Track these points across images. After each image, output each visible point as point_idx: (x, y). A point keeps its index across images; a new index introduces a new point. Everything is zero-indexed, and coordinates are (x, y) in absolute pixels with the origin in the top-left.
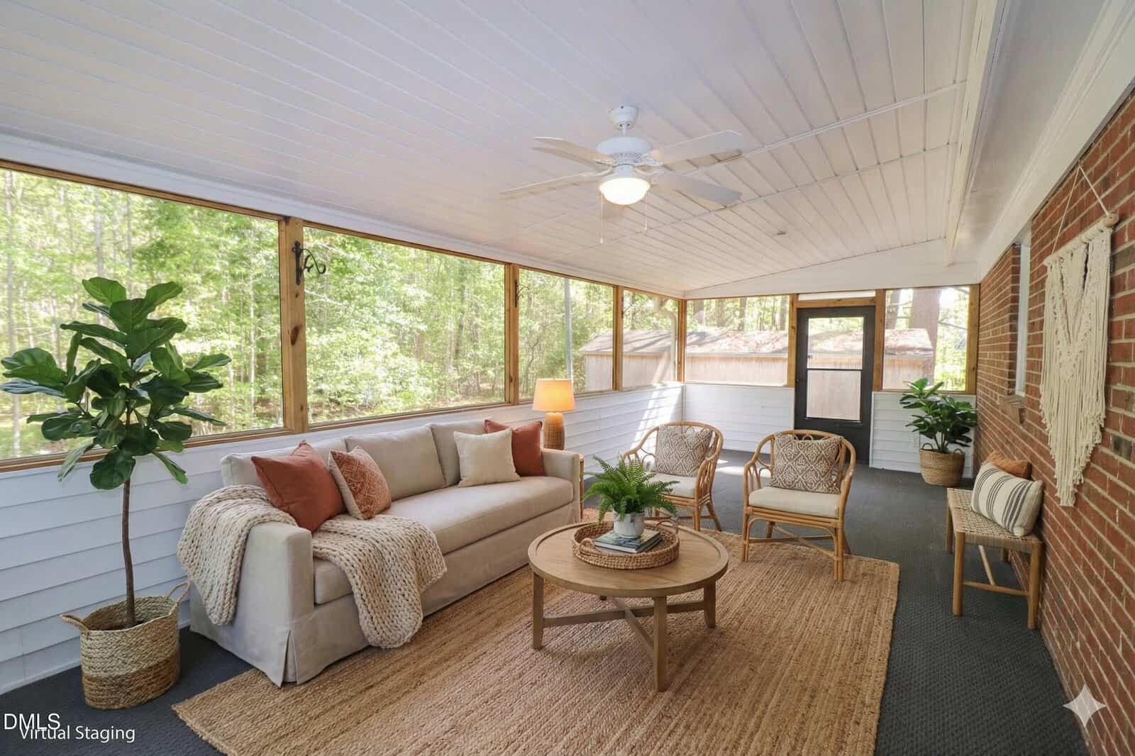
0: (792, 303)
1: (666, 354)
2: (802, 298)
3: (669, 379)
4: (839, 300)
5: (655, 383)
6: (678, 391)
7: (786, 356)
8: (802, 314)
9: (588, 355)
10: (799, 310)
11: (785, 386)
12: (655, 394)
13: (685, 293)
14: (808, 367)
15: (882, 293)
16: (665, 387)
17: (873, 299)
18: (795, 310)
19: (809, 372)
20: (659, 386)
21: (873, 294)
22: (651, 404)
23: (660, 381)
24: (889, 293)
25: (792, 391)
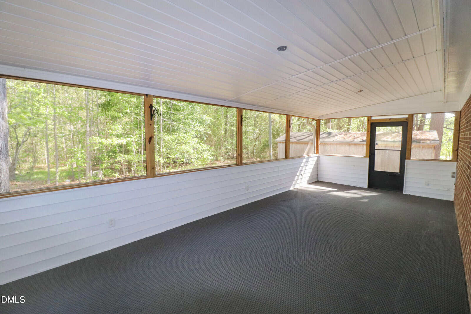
0: (369, 120)
1: (310, 142)
2: (373, 118)
3: (312, 154)
4: (390, 119)
5: (305, 155)
6: (316, 158)
7: (365, 143)
8: (373, 126)
9: (279, 142)
10: (372, 124)
11: (365, 157)
12: (305, 160)
13: (320, 116)
14: (375, 149)
15: (411, 116)
16: (310, 157)
17: (407, 119)
18: (370, 123)
19: (376, 150)
20: (306, 156)
21: (407, 116)
22: (302, 164)
23: (308, 154)
24: (415, 116)
25: (368, 159)
